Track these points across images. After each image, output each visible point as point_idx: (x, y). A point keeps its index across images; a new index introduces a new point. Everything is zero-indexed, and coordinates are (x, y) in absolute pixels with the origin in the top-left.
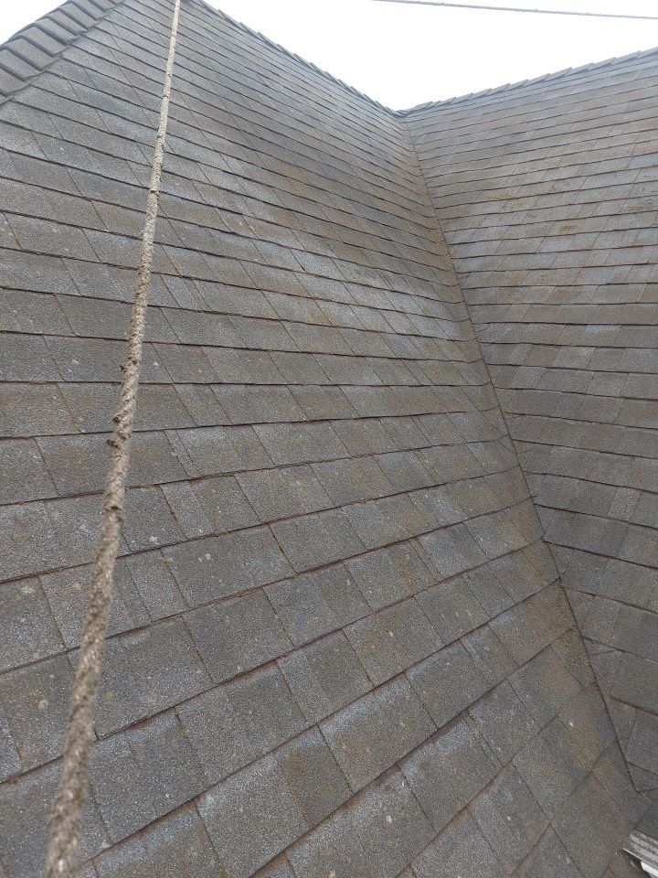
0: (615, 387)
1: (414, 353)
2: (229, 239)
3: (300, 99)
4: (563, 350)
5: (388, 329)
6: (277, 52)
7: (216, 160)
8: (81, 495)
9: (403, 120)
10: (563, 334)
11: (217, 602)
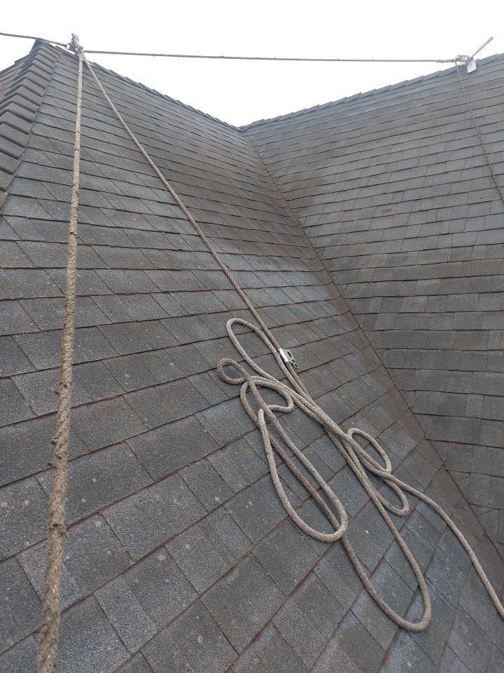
0: (447, 324)
1: (310, 316)
2: (179, 255)
3: (180, 131)
4: (405, 300)
5: (290, 302)
6: (155, 96)
7: (150, 194)
8: (166, 477)
9: (245, 134)
10: (403, 288)
11: (267, 536)
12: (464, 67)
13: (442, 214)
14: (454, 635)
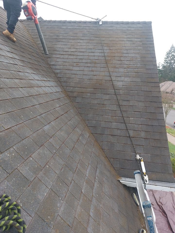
1: (59, 97)
2: (20, 73)
5: (53, 92)
7: (3, 47)
8: (42, 146)
12: (99, 22)
13: (93, 69)
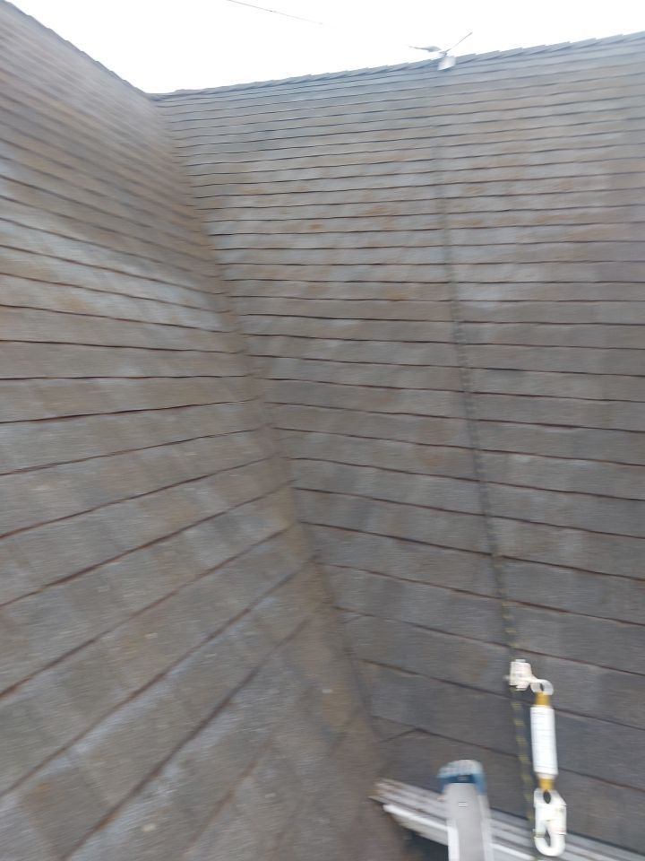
1: (176, 344)
4: (314, 342)
12: (436, 63)
14: (248, 783)
